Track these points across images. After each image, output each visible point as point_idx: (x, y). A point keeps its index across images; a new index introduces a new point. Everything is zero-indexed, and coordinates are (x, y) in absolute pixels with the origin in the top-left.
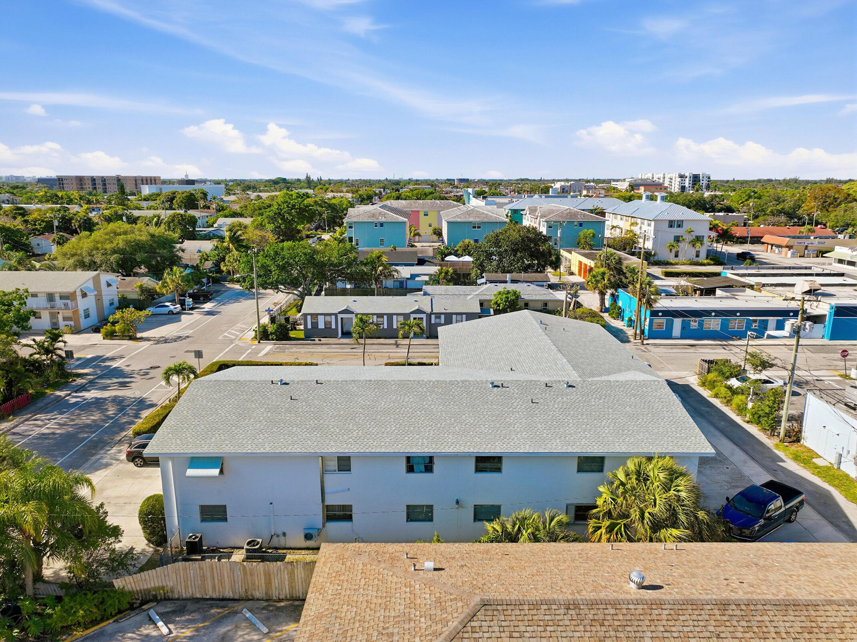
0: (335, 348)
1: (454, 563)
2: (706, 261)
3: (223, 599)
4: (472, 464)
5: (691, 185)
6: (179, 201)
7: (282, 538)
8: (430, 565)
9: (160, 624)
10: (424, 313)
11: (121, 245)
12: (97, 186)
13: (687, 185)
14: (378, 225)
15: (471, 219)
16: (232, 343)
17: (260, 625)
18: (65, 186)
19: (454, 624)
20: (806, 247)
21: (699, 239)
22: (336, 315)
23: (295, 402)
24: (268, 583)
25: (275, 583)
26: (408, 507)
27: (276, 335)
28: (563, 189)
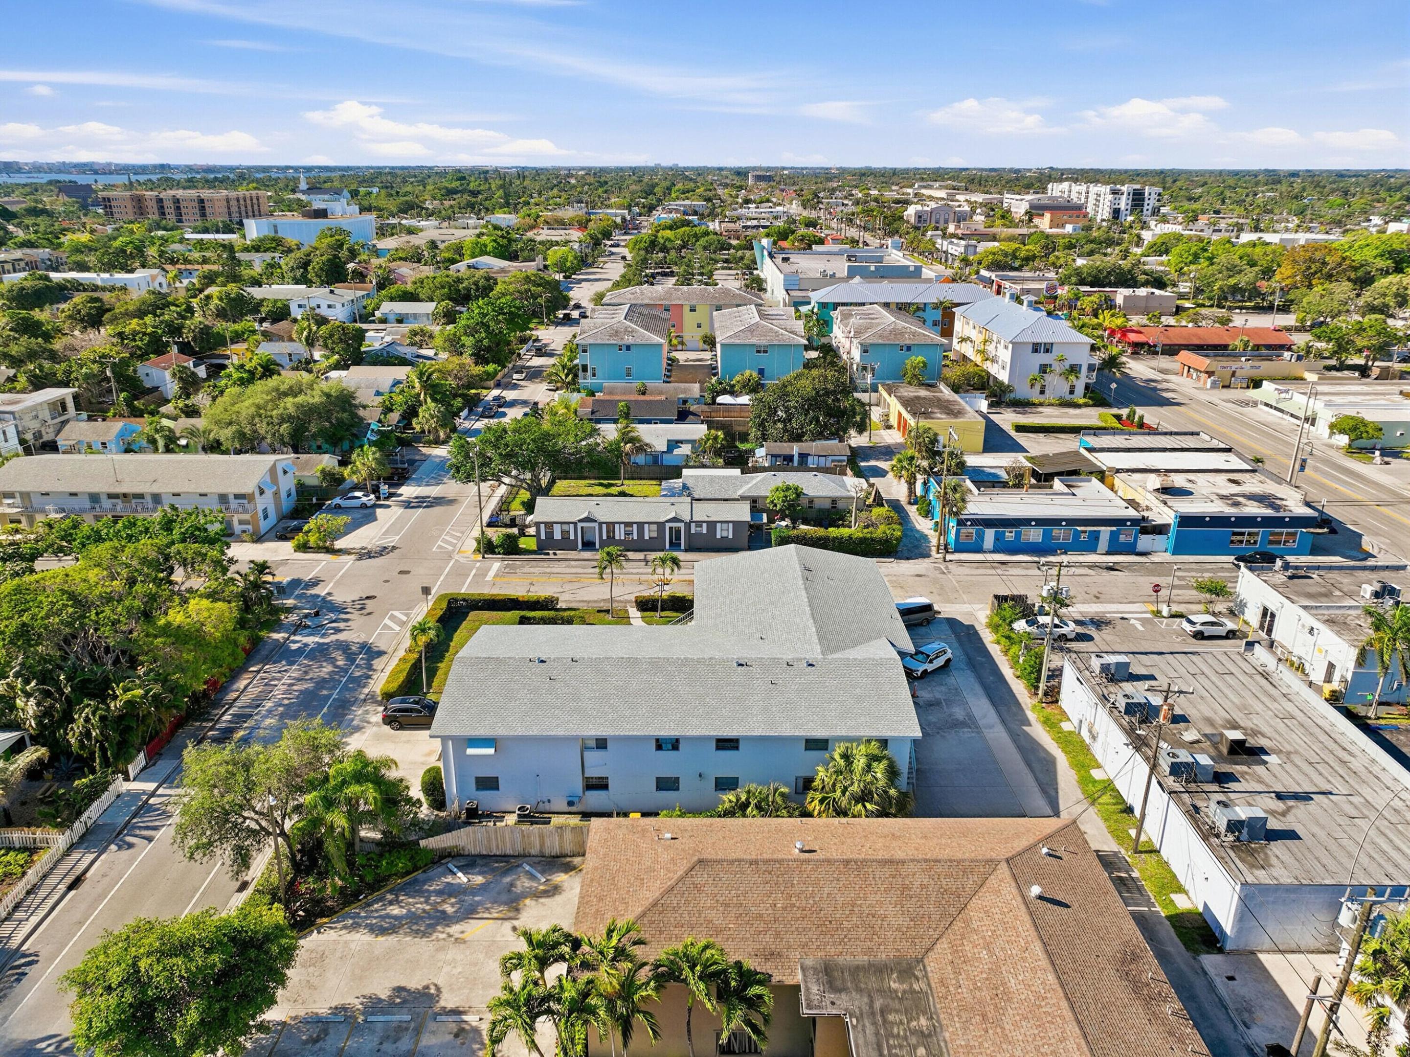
0: (576, 567)
1: (686, 835)
2: (1082, 401)
3: (505, 856)
4: (714, 744)
5: (1129, 207)
6: (317, 267)
7: (547, 804)
8: (669, 836)
9: (460, 874)
10: (682, 521)
11: (292, 410)
12: (167, 211)
13: (1123, 206)
14: (624, 348)
15: (754, 341)
16: (451, 558)
17: (539, 876)
18: (114, 210)
19: (680, 873)
20: (1233, 374)
21: (1074, 369)
22: (575, 524)
23: (553, 683)
24: (542, 845)
25: (548, 843)
26: (657, 778)
27: (503, 547)
28: (920, 217)
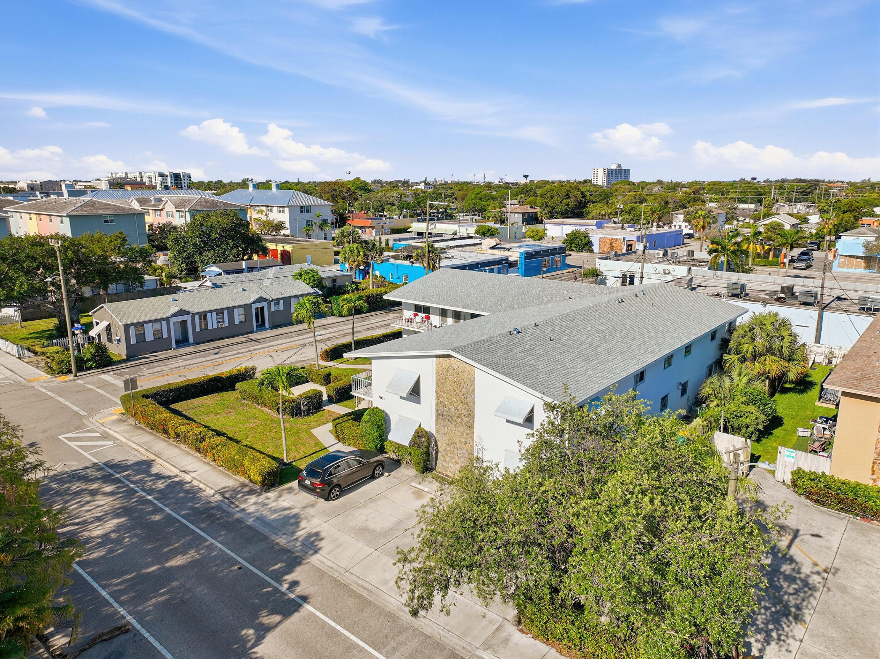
5: (173, 184)
10: (265, 300)
13: (169, 184)
20: (383, 227)
21: (326, 222)
22: (167, 319)
27: (96, 362)
